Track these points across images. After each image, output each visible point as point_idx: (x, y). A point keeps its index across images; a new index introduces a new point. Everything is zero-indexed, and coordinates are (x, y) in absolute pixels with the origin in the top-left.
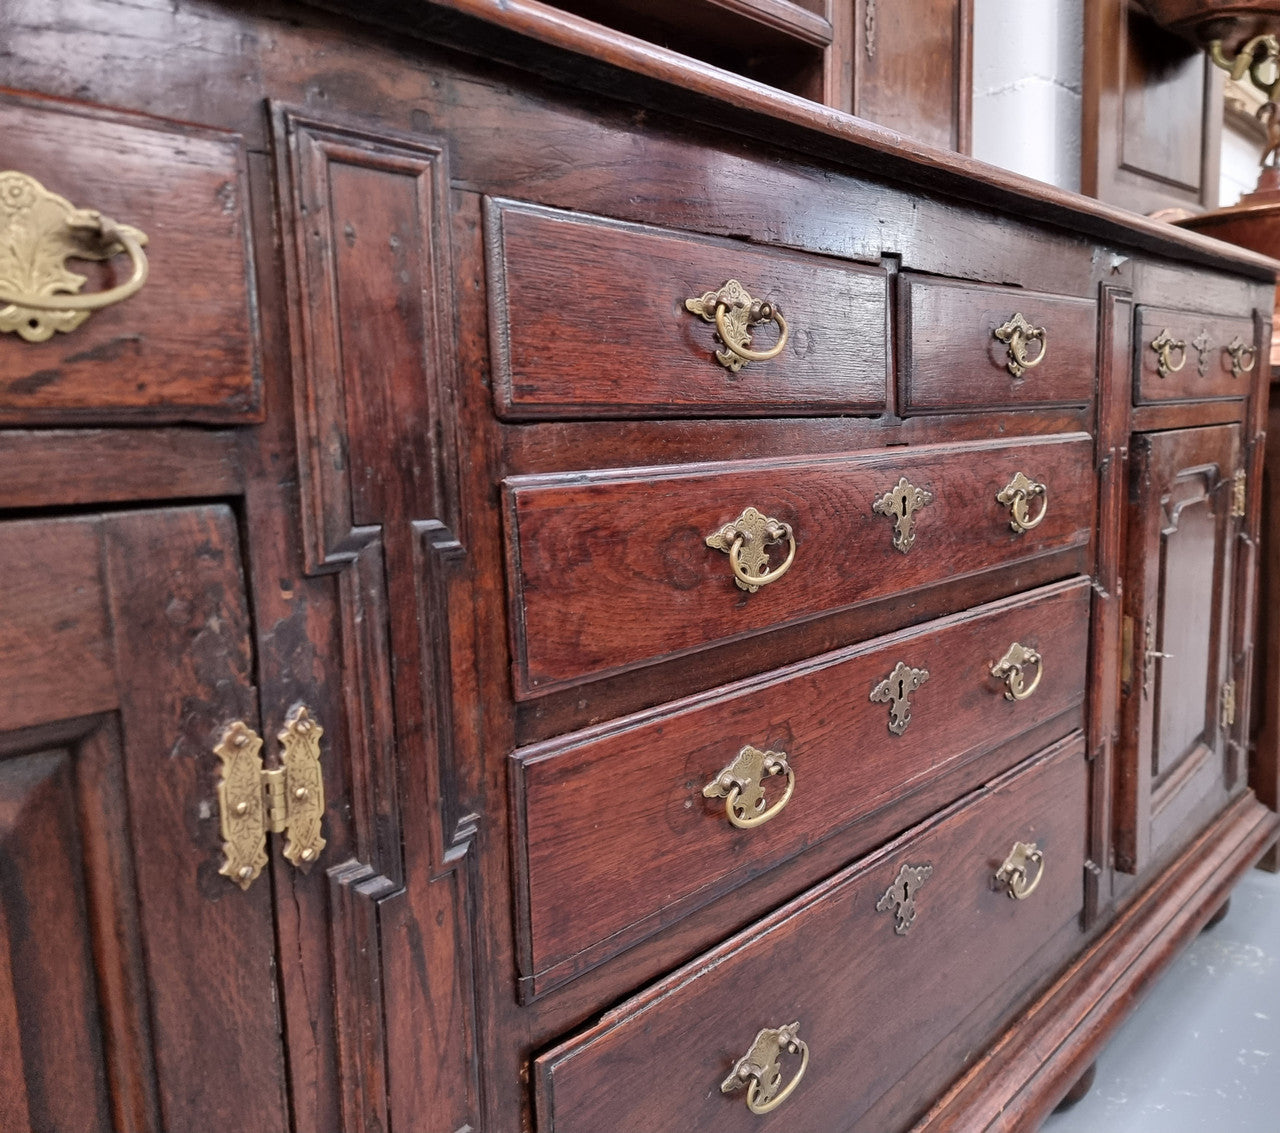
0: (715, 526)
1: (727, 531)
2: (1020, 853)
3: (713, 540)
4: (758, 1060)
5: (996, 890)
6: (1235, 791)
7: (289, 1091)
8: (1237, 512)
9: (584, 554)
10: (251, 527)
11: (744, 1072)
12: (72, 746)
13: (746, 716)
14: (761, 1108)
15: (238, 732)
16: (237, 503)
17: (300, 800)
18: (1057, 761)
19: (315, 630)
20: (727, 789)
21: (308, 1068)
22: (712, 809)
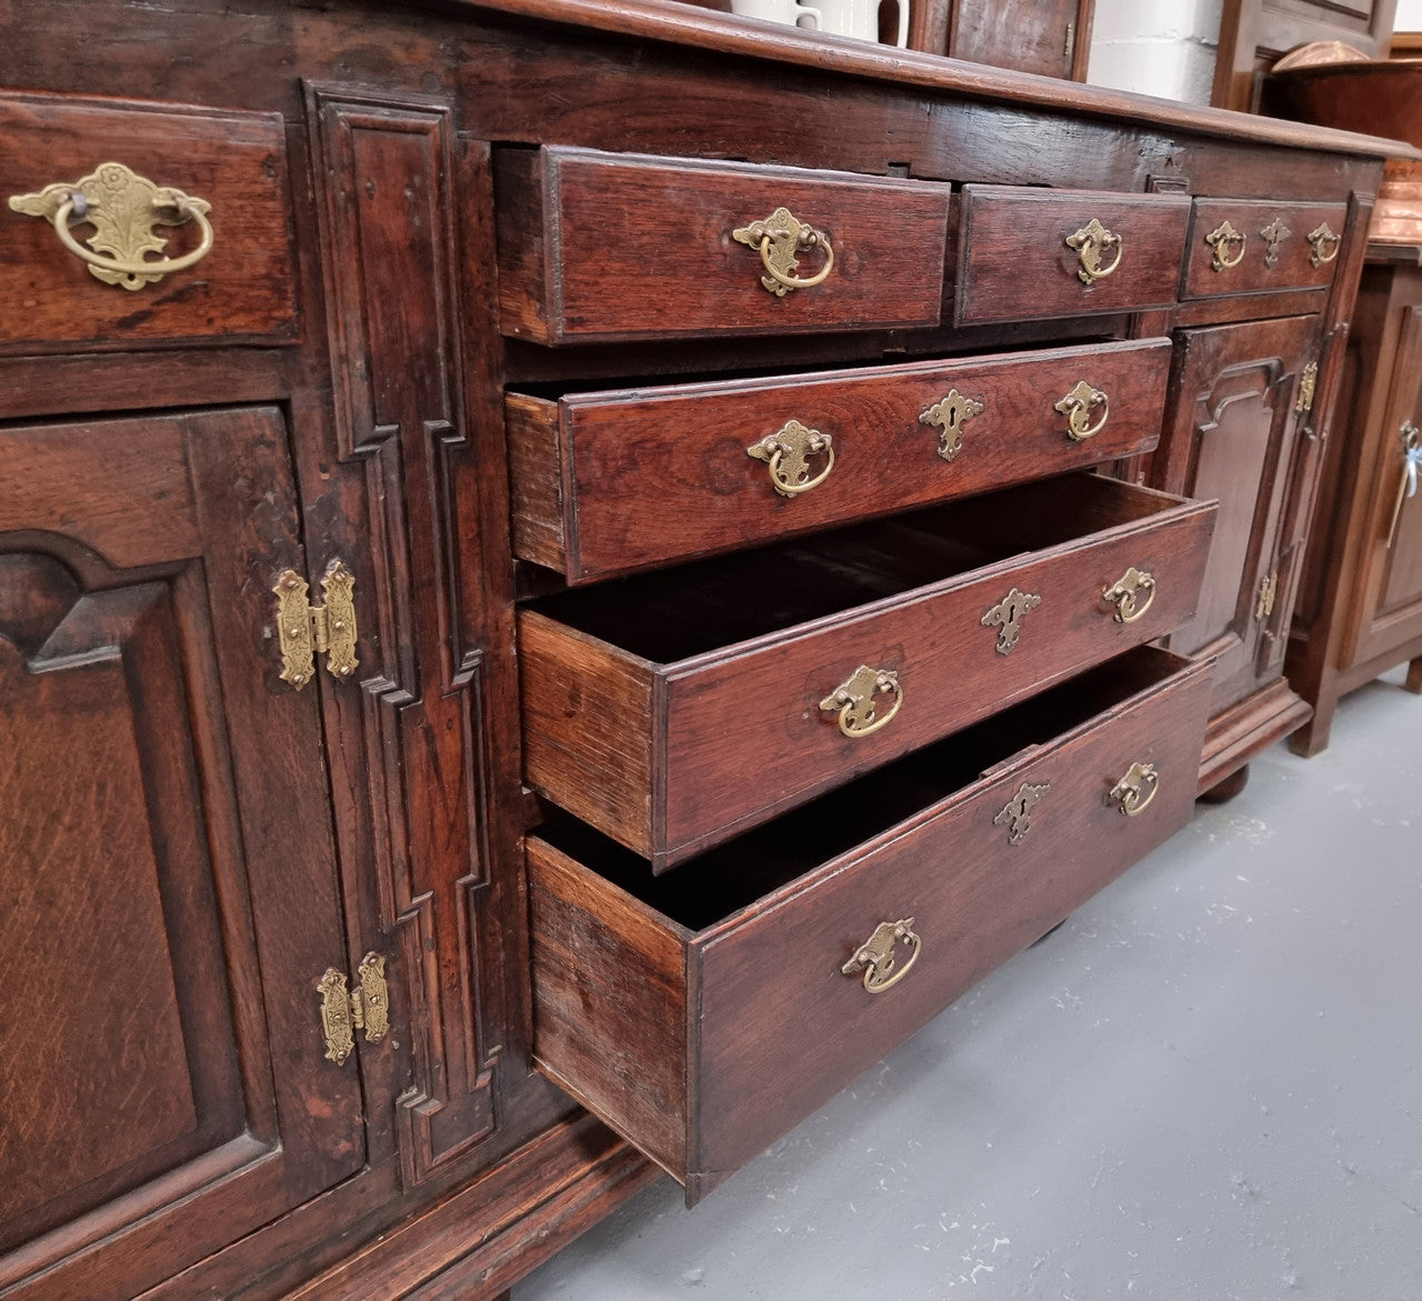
0: (757, 437)
1: (768, 442)
2: (1136, 771)
3: (754, 450)
4: (875, 949)
5: (1109, 805)
7: (335, 833)
8: (1302, 403)
9: (632, 463)
10: (296, 424)
11: (863, 958)
12: (170, 580)
14: (875, 988)
15: (290, 578)
16: (284, 405)
17: (340, 629)
19: (348, 504)
20: (842, 704)
21: (348, 820)
22: (828, 720)
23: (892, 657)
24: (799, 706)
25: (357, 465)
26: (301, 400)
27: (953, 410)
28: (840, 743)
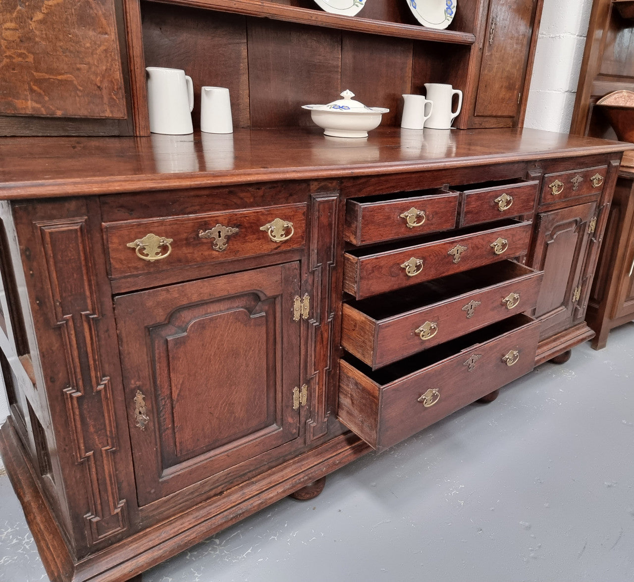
0: (403, 263)
1: (406, 263)
2: (512, 353)
3: (402, 266)
4: (427, 395)
5: (502, 362)
6: (576, 323)
9: (373, 271)
10: (302, 264)
11: (424, 397)
12: (275, 299)
13: (427, 315)
14: (427, 406)
15: (297, 297)
16: (300, 261)
17: (306, 309)
18: (530, 328)
19: (310, 281)
20: (421, 331)
22: (417, 335)
23: (436, 319)
24: (410, 331)
25: (313, 272)
26: (304, 260)
27: (458, 250)
28: (420, 341)
